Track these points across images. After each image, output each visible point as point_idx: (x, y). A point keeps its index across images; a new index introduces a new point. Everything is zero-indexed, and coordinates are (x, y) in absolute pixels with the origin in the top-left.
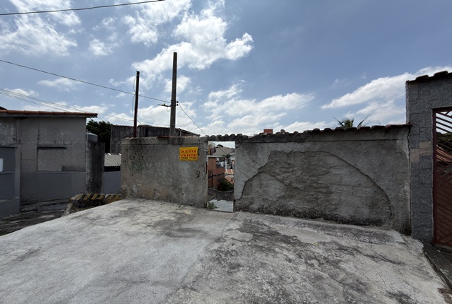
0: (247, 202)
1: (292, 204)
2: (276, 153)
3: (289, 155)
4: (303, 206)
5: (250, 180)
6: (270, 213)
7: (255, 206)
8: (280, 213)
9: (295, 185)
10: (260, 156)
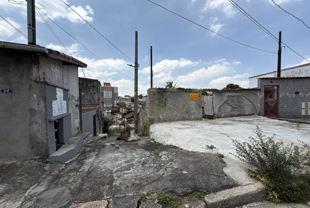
0: (220, 114)
1: (234, 113)
2: (229, 96)
3: (233, 97)
4: (237, 113)
5: (221, 106)
6: (228, 117)
7: (223, 116)
8: (231, 116)
9: (235, 106)
10: (224, 97)
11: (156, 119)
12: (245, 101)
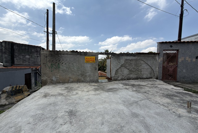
5: (118, 69)
9: (132, 70)
10: (121, 61)
11: (48, 80)
12: (143, 65)
